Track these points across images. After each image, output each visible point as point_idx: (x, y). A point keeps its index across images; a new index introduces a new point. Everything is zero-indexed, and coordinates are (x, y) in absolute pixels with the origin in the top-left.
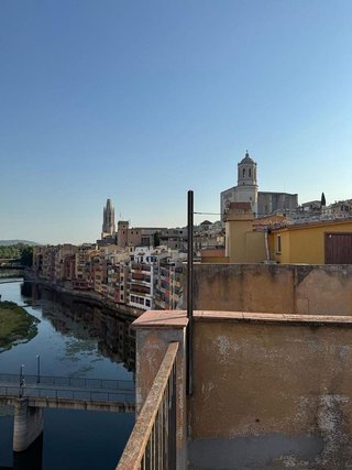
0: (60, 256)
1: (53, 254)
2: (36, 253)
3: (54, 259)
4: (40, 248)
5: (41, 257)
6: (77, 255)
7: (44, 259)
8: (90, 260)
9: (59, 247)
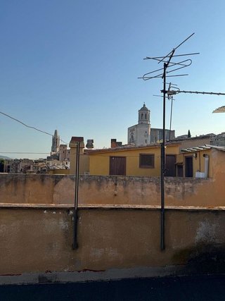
0: (21, 166)
1: (17, 165)
2: (6, 164)
3: (17, 168)
4: (9, 161)
5: (9, 167)
6: (32, 166)
7: (11, 168)
8: (40, 170)
9: (21, 160)
